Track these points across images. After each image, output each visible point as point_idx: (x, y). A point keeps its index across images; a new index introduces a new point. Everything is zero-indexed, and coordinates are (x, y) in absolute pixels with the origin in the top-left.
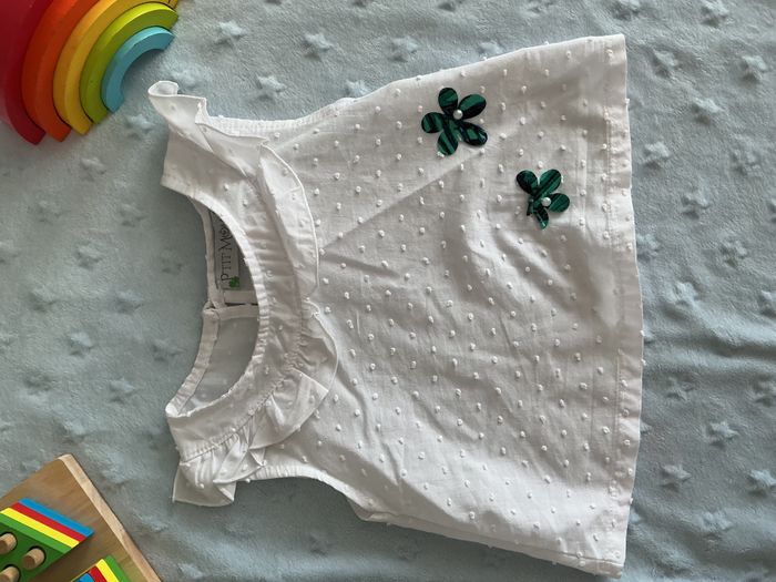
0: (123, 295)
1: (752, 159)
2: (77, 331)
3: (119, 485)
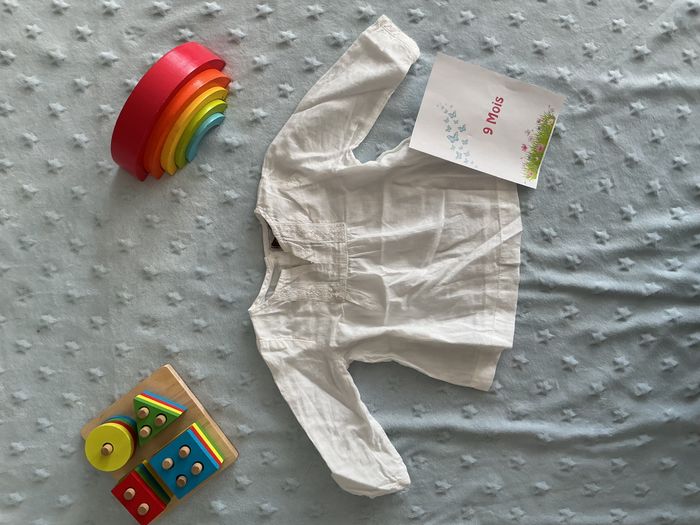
0: (199, 269)
1: (559, 181)
2: (172, 291)
3: (201, 381)
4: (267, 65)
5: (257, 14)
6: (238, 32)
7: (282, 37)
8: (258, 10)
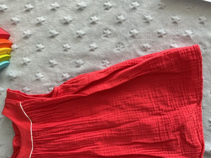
4: (30, 35)
5: (25, 10)
6: (16, 19)
7: (38, 20)
8: (26, 7)
